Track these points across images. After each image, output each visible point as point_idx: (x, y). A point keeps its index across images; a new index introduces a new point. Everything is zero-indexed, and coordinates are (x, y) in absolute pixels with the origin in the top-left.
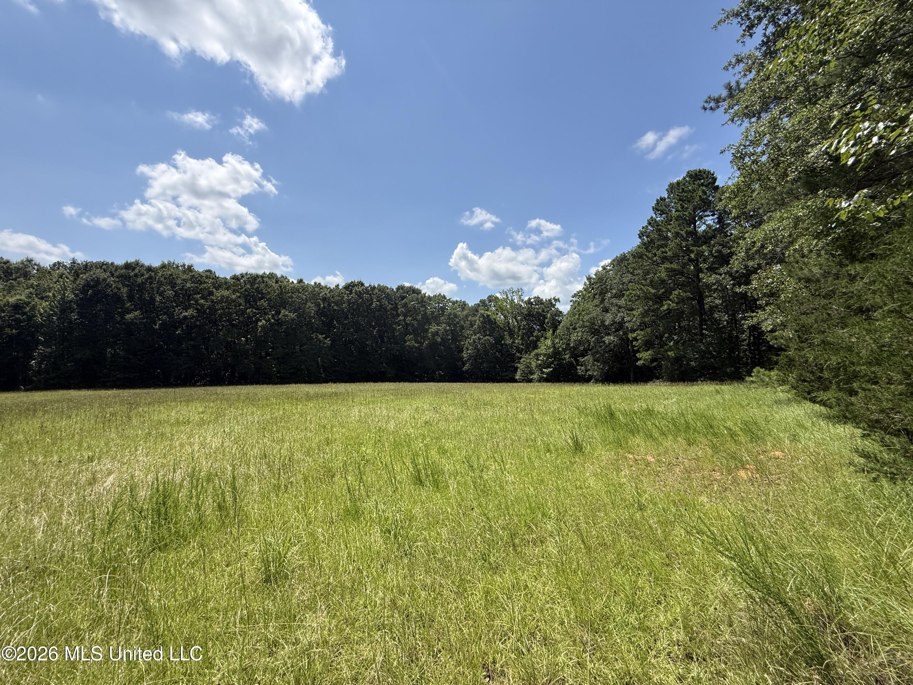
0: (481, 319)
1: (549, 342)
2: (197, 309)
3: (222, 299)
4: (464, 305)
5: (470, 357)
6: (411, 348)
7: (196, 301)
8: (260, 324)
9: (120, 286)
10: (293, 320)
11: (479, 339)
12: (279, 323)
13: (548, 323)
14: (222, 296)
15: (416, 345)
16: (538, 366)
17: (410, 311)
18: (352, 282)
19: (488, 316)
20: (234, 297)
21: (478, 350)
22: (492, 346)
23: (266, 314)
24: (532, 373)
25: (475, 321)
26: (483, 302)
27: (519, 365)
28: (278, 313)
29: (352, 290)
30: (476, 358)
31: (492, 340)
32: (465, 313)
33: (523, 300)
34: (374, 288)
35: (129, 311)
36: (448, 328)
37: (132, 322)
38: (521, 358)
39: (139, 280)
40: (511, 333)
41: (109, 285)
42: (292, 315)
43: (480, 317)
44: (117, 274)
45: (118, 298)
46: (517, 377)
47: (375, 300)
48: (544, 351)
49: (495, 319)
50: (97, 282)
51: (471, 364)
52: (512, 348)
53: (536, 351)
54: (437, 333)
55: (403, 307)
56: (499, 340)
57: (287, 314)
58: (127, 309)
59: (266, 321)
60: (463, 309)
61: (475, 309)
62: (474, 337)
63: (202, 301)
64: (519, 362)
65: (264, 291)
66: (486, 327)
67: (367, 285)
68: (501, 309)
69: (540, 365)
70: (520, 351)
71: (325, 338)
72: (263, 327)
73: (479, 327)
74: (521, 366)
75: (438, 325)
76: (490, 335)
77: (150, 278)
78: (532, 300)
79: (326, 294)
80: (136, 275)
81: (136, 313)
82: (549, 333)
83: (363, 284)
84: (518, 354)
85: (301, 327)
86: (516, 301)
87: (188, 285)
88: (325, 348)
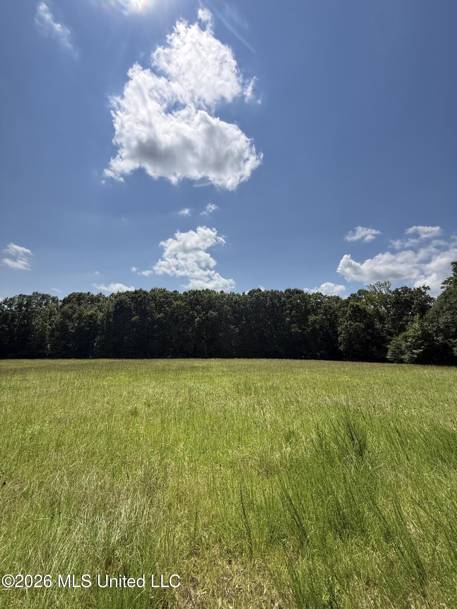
0: (351, 309)
1: (416, 325)
2: (165, 313)
3: (177, 307)
4: (337, 299)
5: (344, 339)
6: (296, 333)
7: (165, 308)
8: (196, 320)
9: (131, 302)
10: (215, 317)
11: (351, 325)
12: (207, 318)
13: (415, 308)
14: (177, 305)
15: (299, 331)
16: (407, 347)
17: (294, 307)
18: (253, 290)
19: (357, 306)
20: (183, 304)
21: (351, 334)
22: (363, 330)
23: (200, 314)
24: (402, 353)
25: (347, 311)
26: (353, 296)
27: (389, 346)
28: (207, 313)
29: (252, 295)
30: (349, 340)
31: (362, 325)
32: (338, 305)
33: (390, 291)
34: (268, 292)
35: (134, 316)
36: (324, 317)
37: (135, 322)
38: (391, 340)
39: (139, 299)
40: (382, 319)
41: (126, 303)
42: (215, 314)
43: (350, 307)
44: (130, 296)
45: (130, 309)
46: (388, 357)
47: (268, 300)
48: (412, 334)
49: (365, 309)
50: (122, 301)
51: (345, 346)
52: (382, 331)
53: (404, 334)
54: (315, 322)
55: (289, 304)
56: (370, 325)
57: (213, 313)
58: (133, 315)
59: (199, 318)
60: (337, 302)
61: (347, 302)
62: (346, 323)
63: (167, 308)
64: (389, 344)
65: (200, 300)
66: (356, 315)
67: (263, 290)
68: (371, 300)
69: (410, 346)
70: (391, 334)
71: (235, 328)
72: (198, 322)
73: (350, 316)
74: (391, 347)
75: (316, 315)
76: (360, 322)
77: (145, 297)
78: (400, 290)
79: (236, 299)
80: (139, 297)
81: (137, 317)
82: (417, 317)
83: (260, 291)
84: (388, 337)
85: (221, 321)
86: (384, 292)
87: (162, 300)
88: (236, 334)
